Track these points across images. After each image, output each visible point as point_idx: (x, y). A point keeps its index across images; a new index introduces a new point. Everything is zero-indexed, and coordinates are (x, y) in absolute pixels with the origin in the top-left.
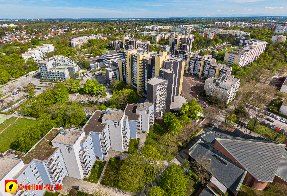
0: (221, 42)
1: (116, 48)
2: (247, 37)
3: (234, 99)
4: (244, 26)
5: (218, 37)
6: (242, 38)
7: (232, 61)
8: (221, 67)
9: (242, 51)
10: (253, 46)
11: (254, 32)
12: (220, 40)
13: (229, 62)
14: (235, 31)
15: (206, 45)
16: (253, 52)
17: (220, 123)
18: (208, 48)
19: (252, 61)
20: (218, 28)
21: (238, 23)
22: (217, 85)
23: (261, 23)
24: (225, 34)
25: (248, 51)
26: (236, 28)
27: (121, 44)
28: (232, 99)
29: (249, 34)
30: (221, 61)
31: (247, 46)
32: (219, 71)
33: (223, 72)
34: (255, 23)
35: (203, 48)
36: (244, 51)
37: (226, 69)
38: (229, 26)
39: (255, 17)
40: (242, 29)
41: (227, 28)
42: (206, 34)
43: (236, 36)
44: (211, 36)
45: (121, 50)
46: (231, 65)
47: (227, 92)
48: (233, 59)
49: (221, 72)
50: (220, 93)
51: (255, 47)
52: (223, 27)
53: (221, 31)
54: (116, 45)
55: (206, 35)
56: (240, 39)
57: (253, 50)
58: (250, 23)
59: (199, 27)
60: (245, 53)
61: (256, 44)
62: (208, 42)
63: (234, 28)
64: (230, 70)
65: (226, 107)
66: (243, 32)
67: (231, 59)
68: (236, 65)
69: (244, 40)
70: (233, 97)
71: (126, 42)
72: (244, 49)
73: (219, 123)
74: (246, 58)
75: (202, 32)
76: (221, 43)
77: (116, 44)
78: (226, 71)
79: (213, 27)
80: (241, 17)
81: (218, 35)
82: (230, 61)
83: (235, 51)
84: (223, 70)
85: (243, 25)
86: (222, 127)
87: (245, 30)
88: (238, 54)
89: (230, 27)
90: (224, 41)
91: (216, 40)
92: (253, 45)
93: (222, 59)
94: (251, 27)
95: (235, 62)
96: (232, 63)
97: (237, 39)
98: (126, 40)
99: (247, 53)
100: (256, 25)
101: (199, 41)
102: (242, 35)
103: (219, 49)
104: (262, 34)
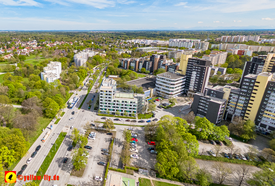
1: (135, 67)
27: (144, 62)
45: (180, 72)
54: (136, 65)
71: (189, 61)
77: (136, 63)
98: (189, 59)
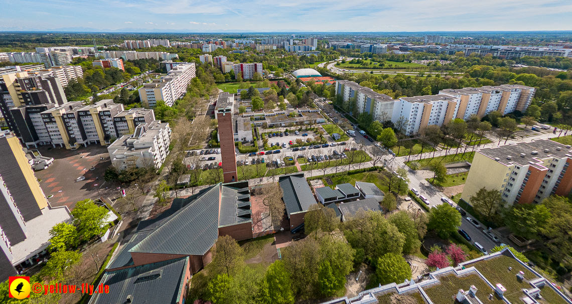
0: (139, 71)
2: (174, 59)
3: (168, 154)
4: (171, 45)
5: (132, 64)
6: (168, 62)
7: (154, 99)
8: (134, 114)
9: (164, 81)
10: (179, 72)
11: (183, 53)
12: (137, 69)
13: (150, 102)
14: (157, 53)
15: (113, 82)
16: (180, 79)
17: (152, 206)
18: (118, 85)
19: (185, 91)
20: (132, 50)
21: (162, 42)
22: (131, 146)
23: (190, 40)
24: (143, 59)
25: (171, 79)
26: (159, 48)
28: (164, 156)
29: (177, 56)
30: (136, 104)
31: (171, 73)
32: (133, 121)
33: (139, 121)
34: (183, 41)
35: (107, 87)
36: (167, 80)
37: (143, 116)
38: (150, 46)
39: (183, 34)
40: (168, 50)
41: (148, 49)
42: (107, 62)
43: (161, 60)
44: (119, 65)
46: (155, 105)
47: (149, 151)
48: (153, 96)
49: (135, 122)
50: (137, 158)
51: (181, 72)
52: (140, 48)
53: (136, 55)
55: (107, 64)
56: (165, 64)
57: (178, 77)
58: (177, 41)
59: (92, 49)
60: (168, 83)
61: (182, 68)
62: (114, 76)
63: (157, 49)
64: (151, 113)
65: (158, 174)
66: (169, 54)
67: (150, 96)
68: (161, 103)
69: (171, 64)
70: (167, 152)
72: (167, 77)
73: (151, 208)
74: (172, 90)
75: (100, 58)
76: (140, 73)
78: (143, 117)
79: (122, 49)
80: (166, 34)
81: (131, 62)
82: (150, 99)
83: (154, 83)
84: (138, 118)
85: (169, 44)
86: (156, 211)
87: (172, 51)
88: (158, 87)
89: (152, 47)
90: (144, 70)
91: (128, 70)
92: (179, 70)
93: (138, 100)
94: (178, 47)
95: (158, 99)
96: (154, 102)
97: (161, 64)
99: (171, 82)
100: (184, 43)
101: (93, 76)
102: (168, 57)
103: (137, 84)
104: (191, 55)
